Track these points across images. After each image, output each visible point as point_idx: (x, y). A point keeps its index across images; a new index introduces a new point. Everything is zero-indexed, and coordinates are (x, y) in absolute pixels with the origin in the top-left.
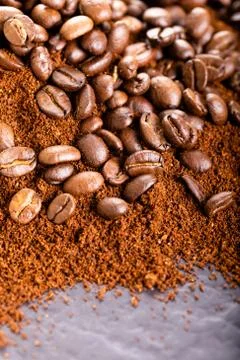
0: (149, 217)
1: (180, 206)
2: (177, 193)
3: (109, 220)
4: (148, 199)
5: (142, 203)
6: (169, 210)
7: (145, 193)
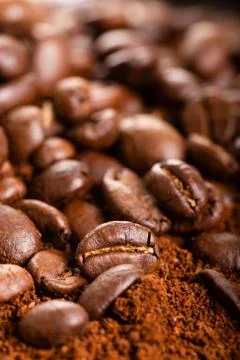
0: (135, 335)
1: (201, 324)
2: (190, 300)
3: (47, 347)
4: (131, 305)
5: (117, 317)
6: (177, 331)
7: (124, 294)
